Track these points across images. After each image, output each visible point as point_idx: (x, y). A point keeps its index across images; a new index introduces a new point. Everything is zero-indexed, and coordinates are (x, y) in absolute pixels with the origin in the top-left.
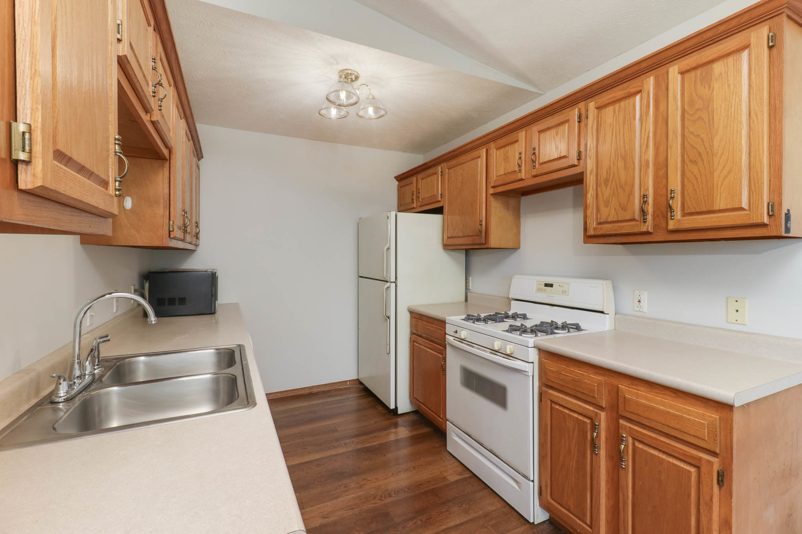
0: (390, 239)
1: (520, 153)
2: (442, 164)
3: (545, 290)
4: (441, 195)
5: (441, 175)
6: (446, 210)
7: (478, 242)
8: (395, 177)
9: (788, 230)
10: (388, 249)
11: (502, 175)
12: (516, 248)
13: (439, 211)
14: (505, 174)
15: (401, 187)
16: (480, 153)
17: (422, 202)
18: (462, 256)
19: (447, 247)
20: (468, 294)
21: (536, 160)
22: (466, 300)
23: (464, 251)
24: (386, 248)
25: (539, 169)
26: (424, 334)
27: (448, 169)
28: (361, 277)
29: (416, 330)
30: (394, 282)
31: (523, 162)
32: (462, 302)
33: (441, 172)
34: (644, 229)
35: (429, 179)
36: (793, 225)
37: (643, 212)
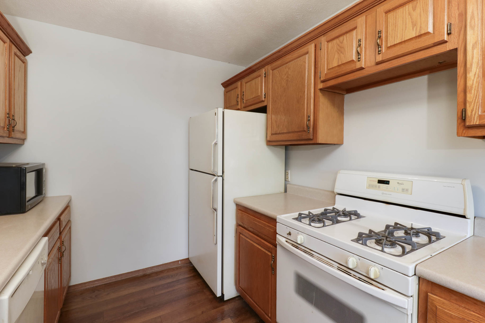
0: (217, 135)
1: (360, 41)
2: (266, 67)
3: (379, 187)
4: (265, 95)
5: (265, 77)
6: (269, 109)
7: (306, 137)
8: (222, 84)
10: (216, 144)
11: (335, 67)
12: (339, 144)
13: (263, 110)
14: (339, 66)
15: (227, 92)
16: (308, 49)
17: (246, 103)
18: (282, 151)
19: (270, 143)
20: (288, 186)
21: (382, 44)
22: (286, 191)
23: (284, 147)
24: (213, 143)
25: (386, 54)
26: (251, 227)
27: (272, 70)
28: (191, 170)
29: (242, 223)
30: (221, 176)
31: (364, 49)
32: (282, 193)
33: (265, 74)
35: (253, 82)
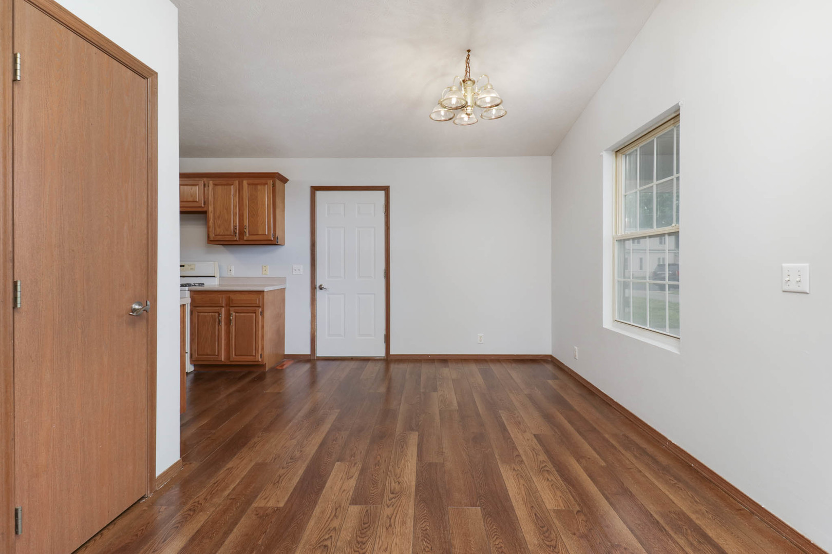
9: (277, 242)
34: (235, 239)
36: (279, 241)
37: (235, 233)
